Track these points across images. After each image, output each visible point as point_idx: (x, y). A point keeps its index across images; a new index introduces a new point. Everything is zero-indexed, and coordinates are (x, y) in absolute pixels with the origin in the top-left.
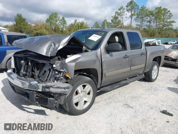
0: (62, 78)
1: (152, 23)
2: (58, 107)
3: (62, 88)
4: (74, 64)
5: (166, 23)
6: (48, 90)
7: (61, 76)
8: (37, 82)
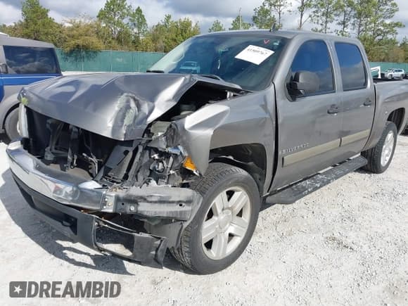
0: (172, 172)
1: (350, 26)
2: (161, 259)
3: (173, 202)
4: (209, 132)
5: (382, 28)
6: (133, 208)
7: (169, 166)
8: (97, 185)
